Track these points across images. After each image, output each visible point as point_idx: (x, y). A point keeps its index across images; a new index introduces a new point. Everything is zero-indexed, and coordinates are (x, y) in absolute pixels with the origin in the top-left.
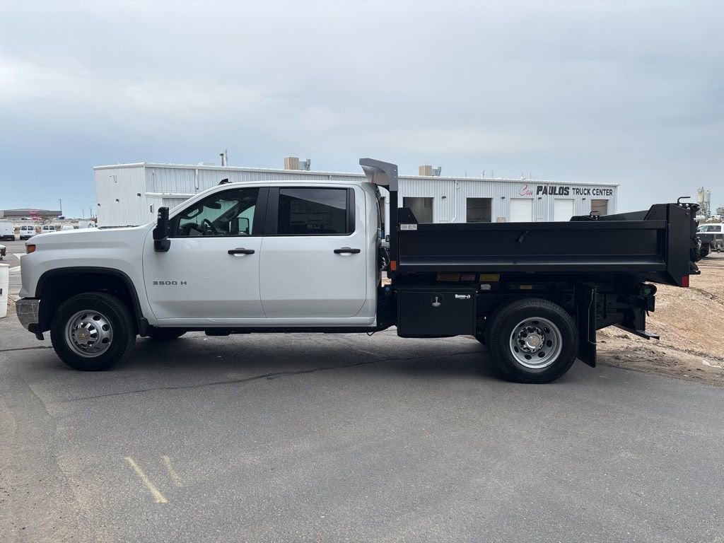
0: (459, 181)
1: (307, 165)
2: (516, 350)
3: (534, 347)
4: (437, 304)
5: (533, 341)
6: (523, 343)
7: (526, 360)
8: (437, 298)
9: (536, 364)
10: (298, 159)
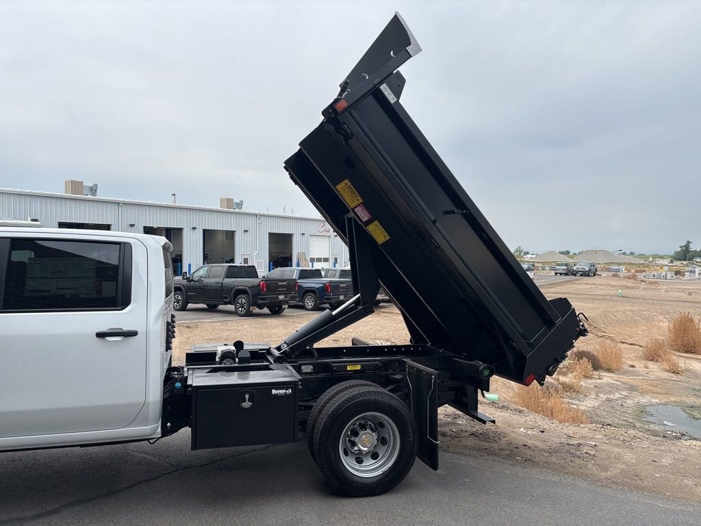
0: (261, 215)
1: (93, 190)
2: (346, 454)
3: (366, 449)
4: (247, 404)
5: (366, 440)
6: (354, 444)
7: (357, 466)
8: (247, 396)
9: (369, 470)
10: (82, 183)
